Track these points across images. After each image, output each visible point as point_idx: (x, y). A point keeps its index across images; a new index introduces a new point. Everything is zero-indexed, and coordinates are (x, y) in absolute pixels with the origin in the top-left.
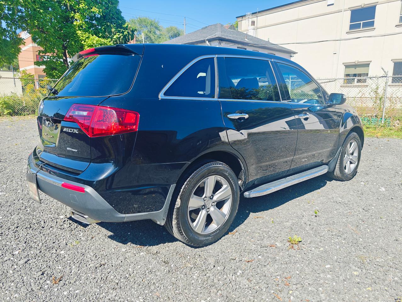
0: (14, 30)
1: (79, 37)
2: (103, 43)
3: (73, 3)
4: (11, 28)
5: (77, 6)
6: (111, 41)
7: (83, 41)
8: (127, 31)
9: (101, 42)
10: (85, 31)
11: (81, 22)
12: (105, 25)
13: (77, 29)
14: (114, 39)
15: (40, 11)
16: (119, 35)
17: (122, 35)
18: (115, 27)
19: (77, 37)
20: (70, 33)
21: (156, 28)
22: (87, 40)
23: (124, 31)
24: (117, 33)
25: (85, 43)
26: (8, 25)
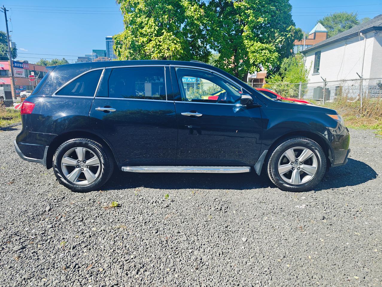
0: (205, 46)
1: (245, 46)
2: (264, 48)
3: (244, 17)
4: (204, 45)
5: (247, 20)
6: (273, 45)
7: (248, 49)
8: (290, 33)
9: (262, 48)
10: (251, 39)
11: (248, 32)
12: (269, 31)
13: (245, 38)
14: (276, 43)
15: (217, 29)
16: (281, 38)
17: (285, 38)
18: (278, 31)
19: (244, 46)
20: (239, 43)
21: (353, 22)
22: (251, 47)
23: (287, 34)
24: (280, 36)
25: (250, 50)
26: (202, 43)
